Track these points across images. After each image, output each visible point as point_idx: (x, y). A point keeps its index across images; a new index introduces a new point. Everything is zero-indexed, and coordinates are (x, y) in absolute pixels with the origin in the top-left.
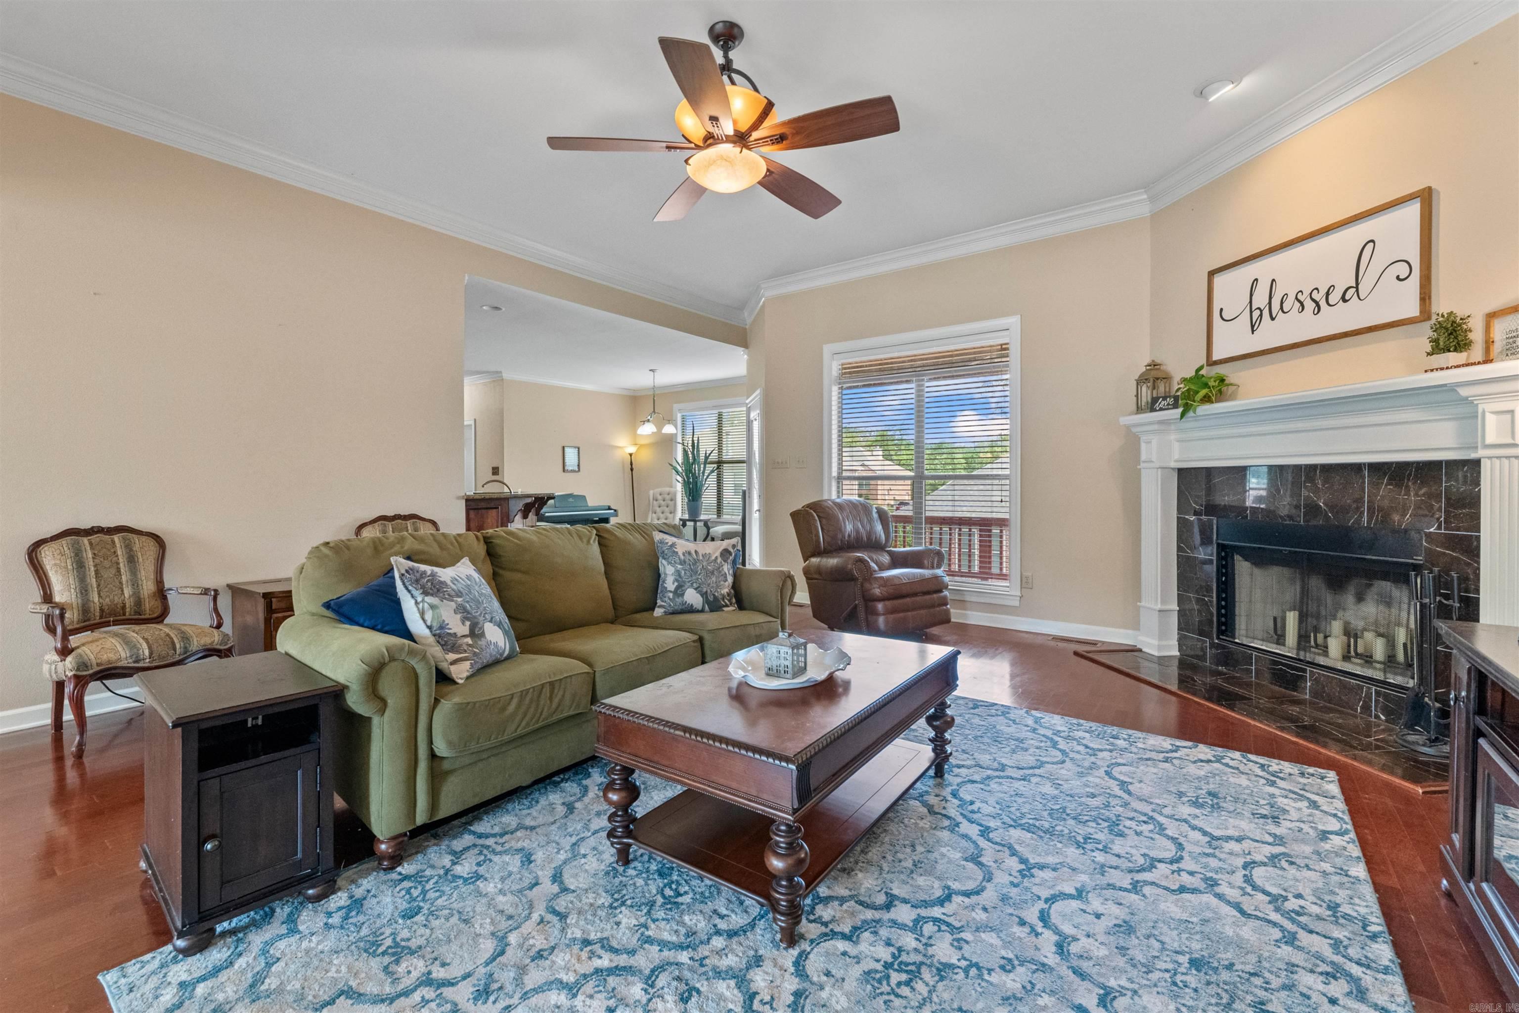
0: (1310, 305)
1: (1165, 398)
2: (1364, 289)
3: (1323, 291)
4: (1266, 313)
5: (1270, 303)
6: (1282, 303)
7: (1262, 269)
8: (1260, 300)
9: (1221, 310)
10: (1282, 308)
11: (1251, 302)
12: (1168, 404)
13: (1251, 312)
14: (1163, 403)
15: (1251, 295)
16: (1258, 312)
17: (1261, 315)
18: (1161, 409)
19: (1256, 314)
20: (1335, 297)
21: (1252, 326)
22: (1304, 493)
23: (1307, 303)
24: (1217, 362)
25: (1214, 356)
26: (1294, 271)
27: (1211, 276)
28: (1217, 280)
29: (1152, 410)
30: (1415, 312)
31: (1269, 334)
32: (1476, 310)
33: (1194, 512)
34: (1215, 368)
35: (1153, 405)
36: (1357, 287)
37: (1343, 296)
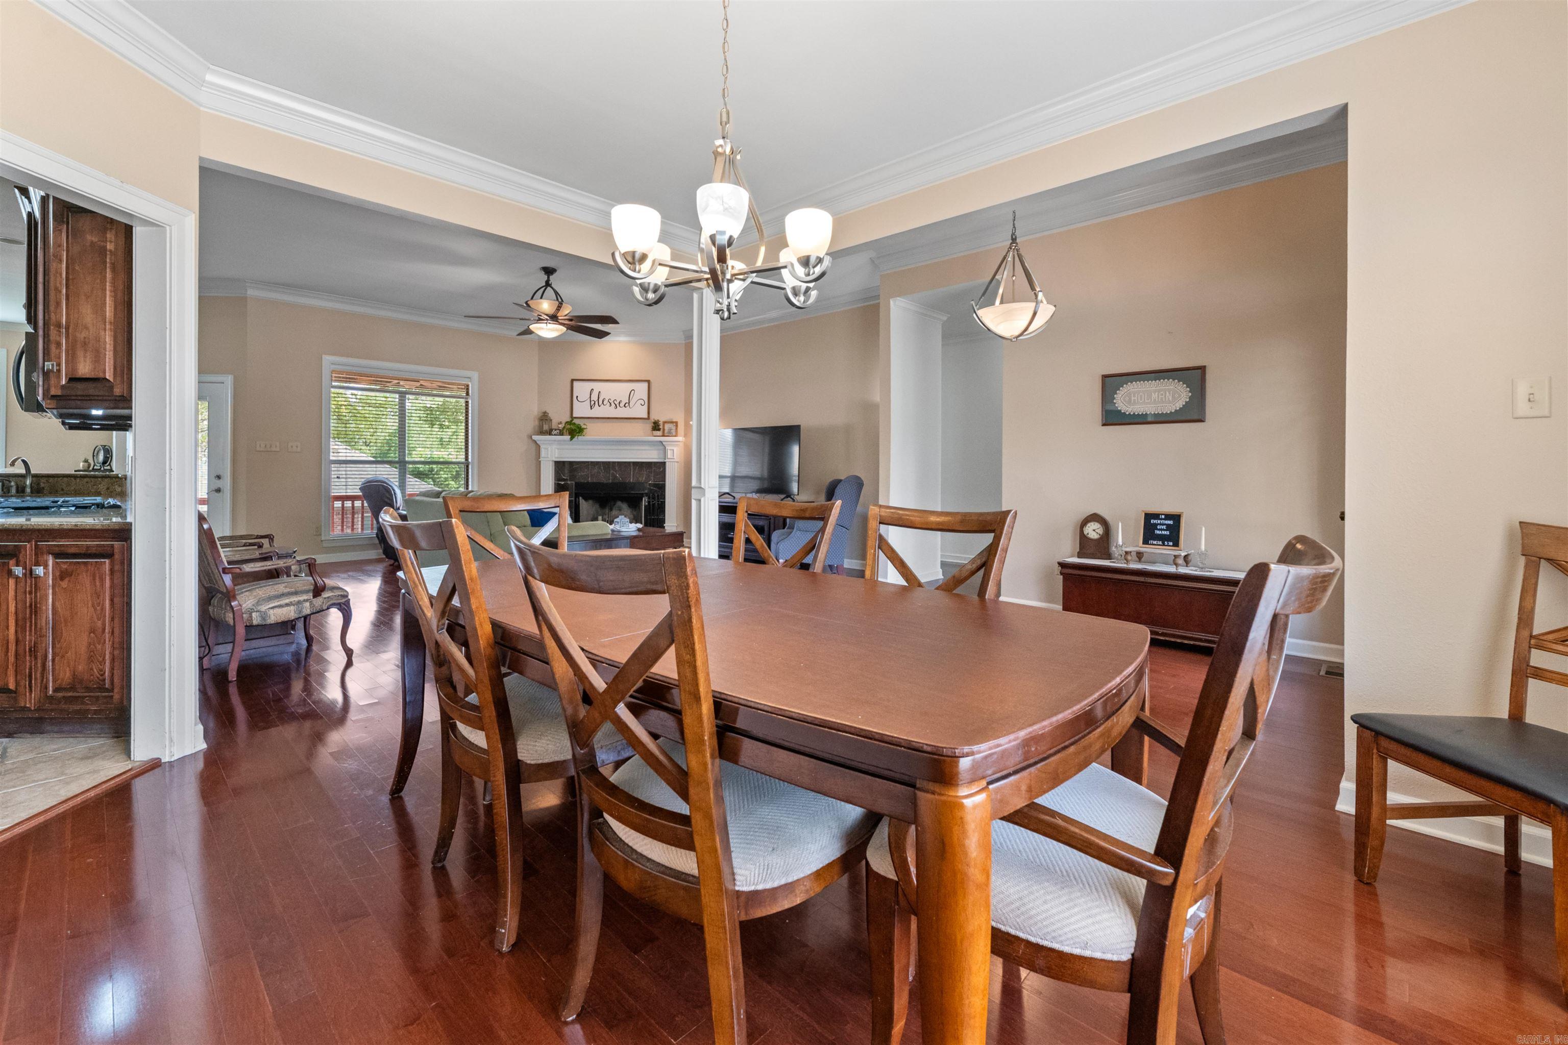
0: (613, 405)
1: (556, 430)
3: (618, 402)
4: (597, 403)
5: (598, 400)
6: (603, 401)
7: (597, 386)
8: (595, 397)
9: (577, 397)
10: (603, 403)
11: (590, 397)
12: (558, 433)
13: (590, 401)
14: (555, 432)
15: (590, 395)
17: (595, 403)
18: (555, 435)
19: (593, 403)
20: (622, 405)
21: (591, 407)
22: (611, 472)
23: (613, 404)
24: (575, 418)
25: (574, 416)
26: (609, 391)
27: (573, 381)
28: (575, 383)
29: (550, 434)
30: (646, 416)
31: (598, 412)
32: (662, 419)
33: (564, 480)
34: (575, 421)
35: (549, 432)
36: (629, 403)
37: (625, 405)
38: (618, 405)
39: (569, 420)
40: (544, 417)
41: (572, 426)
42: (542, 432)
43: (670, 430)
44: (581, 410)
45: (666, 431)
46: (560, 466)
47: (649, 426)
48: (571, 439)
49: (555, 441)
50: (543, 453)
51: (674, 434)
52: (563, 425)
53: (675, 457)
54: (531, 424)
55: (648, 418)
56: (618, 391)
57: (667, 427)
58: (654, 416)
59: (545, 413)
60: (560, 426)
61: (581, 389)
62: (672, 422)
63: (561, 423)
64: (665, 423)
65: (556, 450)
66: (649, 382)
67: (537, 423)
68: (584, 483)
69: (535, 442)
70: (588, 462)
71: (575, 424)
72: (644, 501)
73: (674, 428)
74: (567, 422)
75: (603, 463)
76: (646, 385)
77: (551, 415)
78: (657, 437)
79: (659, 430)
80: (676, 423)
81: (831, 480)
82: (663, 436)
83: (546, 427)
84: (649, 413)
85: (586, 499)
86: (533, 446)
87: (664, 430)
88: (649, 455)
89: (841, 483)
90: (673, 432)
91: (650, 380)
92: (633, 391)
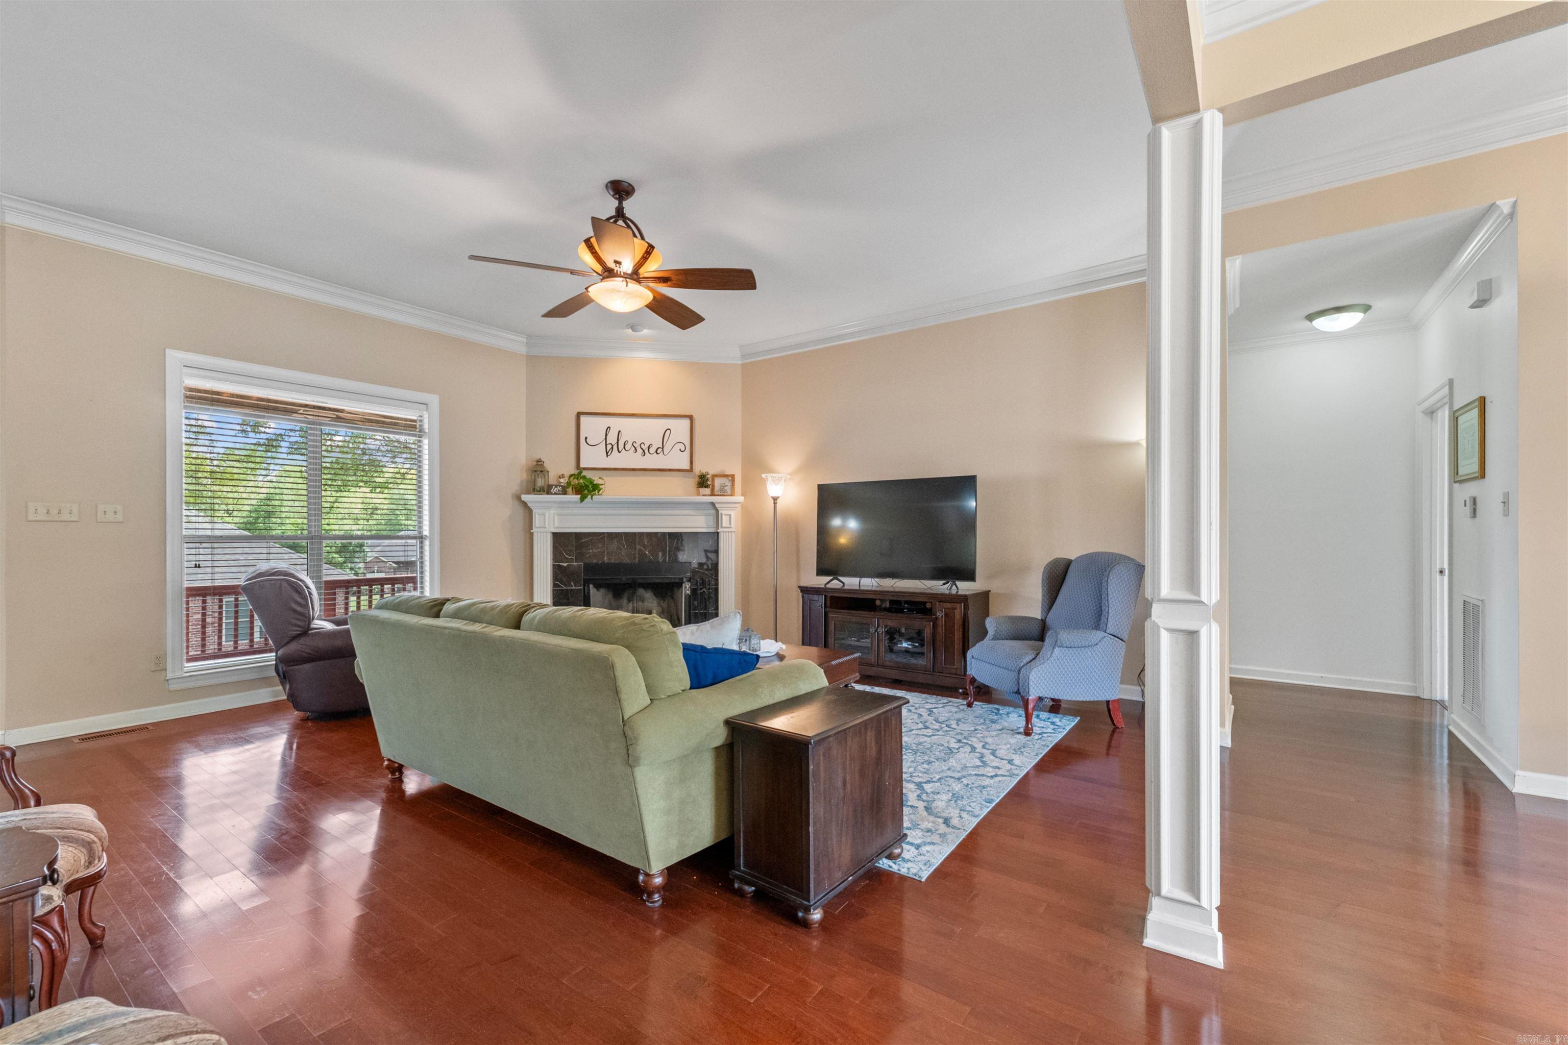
0: (640, 451)
1: (556, 486)
2: (666, 450)
3: (647, 446)
4: (615, 447)
5: (618, 443)
6: (625, 445)
7: (616, 424)
8: (612, 439)
9: (586, 438)
10: (624, 448)
11: (606, 439)
12: (559, 491)
13: (606, 445)
14: (556, 489)
15: (606, 435)
16: (610, 446)
17: (612, 448)
18: (555, 494)
19: (609, 447)
20: (652, 450)
21: (607, 453)
22: (638, 547)
23: (639, 449)
24: (584, 469)
25: (582, 465)
26: (632, 430)
27: (579, 415)
28: (583, 419)
29: (548, 493)
30: (687, 467)
31: (617, 460)
32: (711, 470)
33: (567, 560)
34: (584, 473)
35: (547, 490)
36: (663, 448)
37: (656, 451)
38: (646, 451)
39: (573, 471)
40: (538, 468)
41: (581, 481)
42: (535, 490)
43: (723, 487)
44: (592, 458)
45: (717, 488)
46: (560, 540)
47: (692, 482)
48: (582, 500)
49: (555, 502)
50: (537, 521)
51: (729, 492)
52: (567, 479)
53: (733, 525)
54: (519, 477)
55: (691, 470)
56: (650, 431)
57: (718, 482)
58: (699, 468)
59: (539, 461)
60: (562, 480)
61: (592, 428)
62: (726, 476)
63: (562, 476)
64: (714, 476)
65: (556, 517)
66: (691, 418)
67: (525, 476)
68: (597, 564)
69: (525, 504)
70: (604, 533)
71: (584, 477)
72: (687, 588)
73: (729, 484)
74: (571, 476)
75: (626, 534)
76: (687, 422)
77: (547, 465)
78: (704, 497)
79: (707, 486)
80: (733, 476)
81: (1055, 557)
82: (712, 494)
83: (540, 482)
84: (691, 463)
85: (598, 587)
86: (521, 510)
87: (713, 486)
88: (698, 523)
89: (1072, 563)
90: (728, 489)
91: (692, 416)
92: (668, 431)
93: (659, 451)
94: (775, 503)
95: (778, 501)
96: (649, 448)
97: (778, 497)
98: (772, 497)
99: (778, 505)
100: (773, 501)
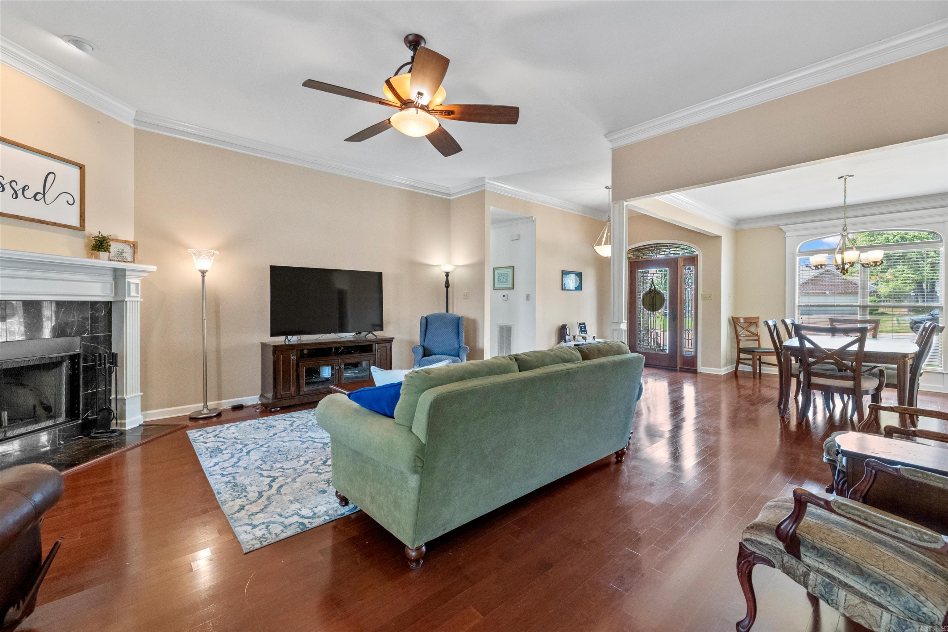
0: (9, 191)
2: (50, 196)
3: (20, 186)
20: (29, 193)
23: (7, 188)
30: (77, 224)
32: (107, 233)
36: (44, 194)
37: (35, 197)
38: (20, 193)
43: (121, 253)
45: (113, 254)
47: (86, 242)
51: (129, 259)
53: (139, 294)
55: (82, 228)
57: (114, 247)
58: (93, 228)
62: (126, 242)
64: (111, 240)
66: (81, 167)
73: (128, 251)
76: (76, 171)
80: (135, 244)
82: (115, 260)
84: (83, 220)
90: (127, 256)
91: (84, 166)
92: (51, 176)
93: (39, 197)
94: (203, 276)
95: (207, 274)
96: (24, 189)
97: (207, 271)
98: (200, 271)
99: (206, 278)
100: (200, 274)
